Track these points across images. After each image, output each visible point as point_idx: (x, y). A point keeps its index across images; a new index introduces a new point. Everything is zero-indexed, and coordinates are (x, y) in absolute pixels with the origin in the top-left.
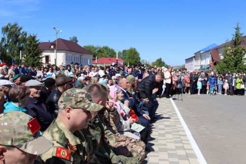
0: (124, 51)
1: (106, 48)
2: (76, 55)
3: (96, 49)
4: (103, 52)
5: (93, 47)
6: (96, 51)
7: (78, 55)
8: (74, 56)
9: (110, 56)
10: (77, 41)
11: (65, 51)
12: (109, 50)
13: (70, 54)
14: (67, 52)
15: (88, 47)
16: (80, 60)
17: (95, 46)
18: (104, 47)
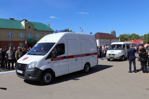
0: (145, 35)
1: (134, 35)
4: (131, 37)
7: (108, 40)
9: (136, 39)
13: (102, 40)
14: (100, 39)
16: (110, 43)
18: (132, 34)
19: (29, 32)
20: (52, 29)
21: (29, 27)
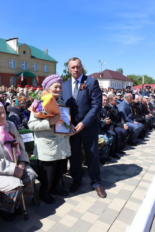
1: (146, 77)
2: (119, 82)
3: (137, 77)
5: (135, 76)
6: (137, 79)
7: (120, 82)
8: (117, 83)
9: (149, 83)
10: (122, 72)
11: (110, 79)
12: (148, 78)
13: (114, 81)
14: (112, 79)
15: (130, 76)
16: (122, 86)
17: (136, 75)
19: (23, 61)
20: (54, 59)
21: (24, 52)
